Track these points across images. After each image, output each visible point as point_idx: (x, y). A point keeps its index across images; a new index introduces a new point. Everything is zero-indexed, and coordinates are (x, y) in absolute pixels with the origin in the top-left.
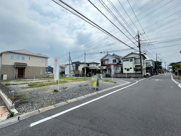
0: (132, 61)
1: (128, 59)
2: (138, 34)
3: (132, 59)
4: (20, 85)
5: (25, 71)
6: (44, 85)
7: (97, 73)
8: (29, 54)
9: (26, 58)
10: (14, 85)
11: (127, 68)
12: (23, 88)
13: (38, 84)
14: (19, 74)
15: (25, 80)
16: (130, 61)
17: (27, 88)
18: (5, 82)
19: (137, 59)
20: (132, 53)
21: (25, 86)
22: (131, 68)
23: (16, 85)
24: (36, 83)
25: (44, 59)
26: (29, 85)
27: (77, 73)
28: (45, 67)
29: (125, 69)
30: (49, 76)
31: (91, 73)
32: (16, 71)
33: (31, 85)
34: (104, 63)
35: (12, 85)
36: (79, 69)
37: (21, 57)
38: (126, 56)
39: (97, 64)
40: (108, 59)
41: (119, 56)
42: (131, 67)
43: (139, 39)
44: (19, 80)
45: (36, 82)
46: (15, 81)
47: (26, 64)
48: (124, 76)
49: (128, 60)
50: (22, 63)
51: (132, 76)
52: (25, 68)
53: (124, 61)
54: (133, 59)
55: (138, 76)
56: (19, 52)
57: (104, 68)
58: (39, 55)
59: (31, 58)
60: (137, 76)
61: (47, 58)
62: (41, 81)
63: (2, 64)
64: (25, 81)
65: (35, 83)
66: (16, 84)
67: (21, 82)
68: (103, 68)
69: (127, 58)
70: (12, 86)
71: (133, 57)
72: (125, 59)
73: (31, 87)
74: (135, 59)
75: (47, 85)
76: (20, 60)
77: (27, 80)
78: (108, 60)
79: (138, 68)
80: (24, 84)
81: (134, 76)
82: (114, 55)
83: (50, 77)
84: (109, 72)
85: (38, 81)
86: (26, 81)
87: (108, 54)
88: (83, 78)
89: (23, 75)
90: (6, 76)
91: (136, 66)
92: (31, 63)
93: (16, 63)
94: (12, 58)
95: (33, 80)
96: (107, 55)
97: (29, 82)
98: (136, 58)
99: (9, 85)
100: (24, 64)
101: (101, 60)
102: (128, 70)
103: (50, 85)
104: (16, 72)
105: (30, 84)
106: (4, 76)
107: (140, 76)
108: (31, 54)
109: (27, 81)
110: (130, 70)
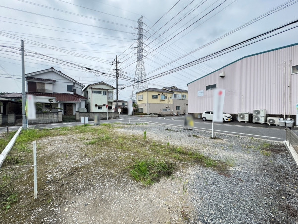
0: (106, 94)
1: (100, 90)
3: (105, 92)
11: (98, 104)
16: (104, 95)
20: (102, 83)
22: (104, 105)
29: (96, 105)
34: (38, 87)
38: (94, 84)
40: (54, 81)
42: (104, 103)
43: (117, 67)
49: (100, 92)
53: (94, 92)
72: (97, 90)
78: (52, 82)
91: (109, 102)
96: (52, 71)
98: (109, 90)
101: (29, 78)
102: (100, 107)
110: (103, 107)
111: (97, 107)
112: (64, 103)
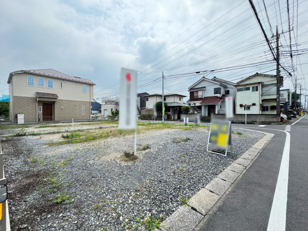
0: (257, 90)
1: (248, 86)
2: (277, 33)
3: (257, 87)
4: (45, 136)
5: (56, 107)
6: (94, 139)
7: (183, 113)
8: (60, 77)
9: (56, 84)
10: (34, 135)
11: (244, 104)
12: (52, 144)
13: (81, 133)
14: (44, 114)
15: (56, 124)
16: (253, 91)
17: (61, 144)
18: (19, 127)
19: (267, 85)
20: (257, 75)
21: (57, 138)
22: (254, 104)
23: (38, 137)
24: (78, 133)
25: (87, 87)
26: (63, 137)
27: (144, 112)
28: (89, 101)
29: (241, 106)
30: (97, 117)
31: (170, 113)
32: (40, 108)
33: (67, 137)
34: (195, 95)
35: (30, 135)
36: (147, 106)
37: (46, 81)
38: (243, 81)
39: (181, 97)
40: (205, 87)
41: (226, 82)
42: (254, 102)
43: (278, 44)
44: (44, 124)
45: (76, 129)
46: (38, 126)
47: (55, 97)
48: (241, 119)
49: (248, 89)
50: (48, 94)
51: (258, 120)
52: (54, 102)
53: (239, 90)
54: (260, 87)
55: (271, 120)
56: (42, 73)
57: (198, 103)
58: (78, 80)
59: (65, 84)
60: (268, 120)
61: (93, 85)
62: (85, 127)
63: (14, 95)
64: (55, 126)
65: (75, 131)
66: (39, 134)
67: (49, 128)
68: (195, 104)
69: (247, 84)
70: (29, 137)
71: (259, 83)
72: (243, 87)
73: (69, 143)
74: (263, 86)
75: (101, 137)
76: (46, 88)
77: (58, 124)
78: (203, 89)
79: (266, 105)
80: (54, 133)
81: (263, 119)
82: (215, 79)
83: (99, 120)
84: (207, 111)
85: (79, 128)
86: (58, 126)
87: (204, 77)
88: (160, 122)
89: (51, 115)
90: (23, 118)
91: (263, 101)
92: (64, 93)
93: (38, 93)
94: (31, 84)
95: (70, 126)
96: (204, 79)
97: (63, 129)
98: (266, 83)
99: (25, 135)
100: (53, 95)
101: (191, 89)
102: (248, 108)
103: (107, 136)
104: (40, 111)
105: (65, 135)
106: (18, 118)
107: (275, 120)
108: (64, 77)
109: (60, 126)
110: (251, 108)
111: (243, 108)
112: (208, 106)
